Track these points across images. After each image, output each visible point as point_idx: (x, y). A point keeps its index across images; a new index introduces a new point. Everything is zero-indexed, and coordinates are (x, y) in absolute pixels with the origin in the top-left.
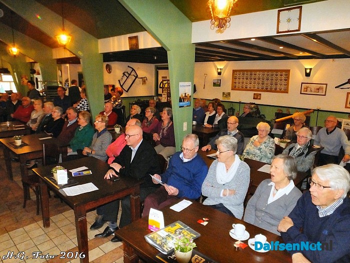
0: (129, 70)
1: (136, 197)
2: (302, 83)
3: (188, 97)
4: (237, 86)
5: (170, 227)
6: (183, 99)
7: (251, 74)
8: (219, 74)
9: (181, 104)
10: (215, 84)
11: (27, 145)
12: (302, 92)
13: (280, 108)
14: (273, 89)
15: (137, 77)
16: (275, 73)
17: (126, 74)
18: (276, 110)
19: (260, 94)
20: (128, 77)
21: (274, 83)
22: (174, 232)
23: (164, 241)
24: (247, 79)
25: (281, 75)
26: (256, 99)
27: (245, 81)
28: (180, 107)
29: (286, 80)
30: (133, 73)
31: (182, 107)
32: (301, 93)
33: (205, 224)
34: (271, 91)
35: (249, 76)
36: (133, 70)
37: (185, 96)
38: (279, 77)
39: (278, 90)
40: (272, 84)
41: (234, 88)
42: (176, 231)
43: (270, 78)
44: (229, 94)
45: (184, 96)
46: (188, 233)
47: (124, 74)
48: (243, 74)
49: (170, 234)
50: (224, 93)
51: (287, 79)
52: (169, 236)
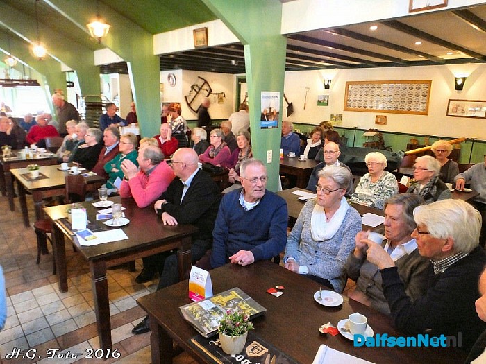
0: (200, 83)
1: (186, 253)
2: (450, 100)
3: (275, 114)
4: (352, 105)
5: (220, 296)
6: (267, 116)
7: (373, 88)
8: (327, 87)
9: (264, 123)
10: (320, 103)
11: (46, 177)
12: (449, 114)
13: (414, 137)
14: (406, 110)
15: (210, 92)
16: (408, 86)
17: (195, 87)
18: (407, 140)
19: (386, 117)
20: (198, 92)
21: (406, 100)
22: (225, 304)
23: (206, 316)
24: (366, 95)
25: (418, 89)
26: (380, 123)
27: (363, 97)
28: (262, 128)
29: (425, 96)
30: (205, 87)
31: (265, 128)
32: (447, 115)
33: (278, 294)
34: (401, 112)
35: (370, 90)
36: (206, 82)
37: (270, 112)
38: (414, 91)
39: (412, 110)
40: (403, 102)
41: (347, 108)
42: (228, 303)
43: (401, 93)
44: (340, 116)
45: (268, 112)
46: (246, 306)
47: (192, 87)
48: (362, 88)
49: (219, 307)
50: (332, 115)
51: (427, 94)
52: (215, 309)
